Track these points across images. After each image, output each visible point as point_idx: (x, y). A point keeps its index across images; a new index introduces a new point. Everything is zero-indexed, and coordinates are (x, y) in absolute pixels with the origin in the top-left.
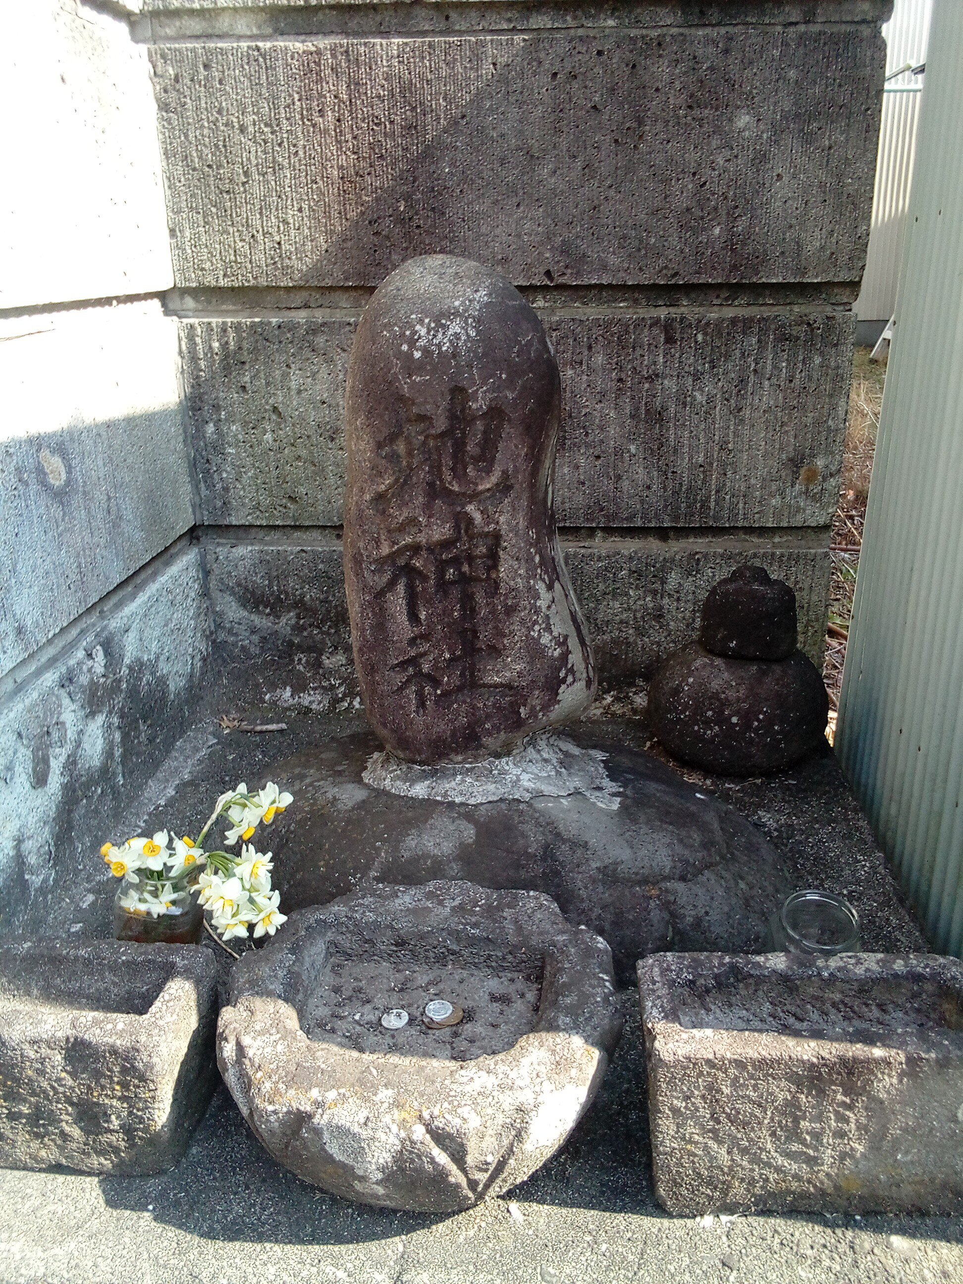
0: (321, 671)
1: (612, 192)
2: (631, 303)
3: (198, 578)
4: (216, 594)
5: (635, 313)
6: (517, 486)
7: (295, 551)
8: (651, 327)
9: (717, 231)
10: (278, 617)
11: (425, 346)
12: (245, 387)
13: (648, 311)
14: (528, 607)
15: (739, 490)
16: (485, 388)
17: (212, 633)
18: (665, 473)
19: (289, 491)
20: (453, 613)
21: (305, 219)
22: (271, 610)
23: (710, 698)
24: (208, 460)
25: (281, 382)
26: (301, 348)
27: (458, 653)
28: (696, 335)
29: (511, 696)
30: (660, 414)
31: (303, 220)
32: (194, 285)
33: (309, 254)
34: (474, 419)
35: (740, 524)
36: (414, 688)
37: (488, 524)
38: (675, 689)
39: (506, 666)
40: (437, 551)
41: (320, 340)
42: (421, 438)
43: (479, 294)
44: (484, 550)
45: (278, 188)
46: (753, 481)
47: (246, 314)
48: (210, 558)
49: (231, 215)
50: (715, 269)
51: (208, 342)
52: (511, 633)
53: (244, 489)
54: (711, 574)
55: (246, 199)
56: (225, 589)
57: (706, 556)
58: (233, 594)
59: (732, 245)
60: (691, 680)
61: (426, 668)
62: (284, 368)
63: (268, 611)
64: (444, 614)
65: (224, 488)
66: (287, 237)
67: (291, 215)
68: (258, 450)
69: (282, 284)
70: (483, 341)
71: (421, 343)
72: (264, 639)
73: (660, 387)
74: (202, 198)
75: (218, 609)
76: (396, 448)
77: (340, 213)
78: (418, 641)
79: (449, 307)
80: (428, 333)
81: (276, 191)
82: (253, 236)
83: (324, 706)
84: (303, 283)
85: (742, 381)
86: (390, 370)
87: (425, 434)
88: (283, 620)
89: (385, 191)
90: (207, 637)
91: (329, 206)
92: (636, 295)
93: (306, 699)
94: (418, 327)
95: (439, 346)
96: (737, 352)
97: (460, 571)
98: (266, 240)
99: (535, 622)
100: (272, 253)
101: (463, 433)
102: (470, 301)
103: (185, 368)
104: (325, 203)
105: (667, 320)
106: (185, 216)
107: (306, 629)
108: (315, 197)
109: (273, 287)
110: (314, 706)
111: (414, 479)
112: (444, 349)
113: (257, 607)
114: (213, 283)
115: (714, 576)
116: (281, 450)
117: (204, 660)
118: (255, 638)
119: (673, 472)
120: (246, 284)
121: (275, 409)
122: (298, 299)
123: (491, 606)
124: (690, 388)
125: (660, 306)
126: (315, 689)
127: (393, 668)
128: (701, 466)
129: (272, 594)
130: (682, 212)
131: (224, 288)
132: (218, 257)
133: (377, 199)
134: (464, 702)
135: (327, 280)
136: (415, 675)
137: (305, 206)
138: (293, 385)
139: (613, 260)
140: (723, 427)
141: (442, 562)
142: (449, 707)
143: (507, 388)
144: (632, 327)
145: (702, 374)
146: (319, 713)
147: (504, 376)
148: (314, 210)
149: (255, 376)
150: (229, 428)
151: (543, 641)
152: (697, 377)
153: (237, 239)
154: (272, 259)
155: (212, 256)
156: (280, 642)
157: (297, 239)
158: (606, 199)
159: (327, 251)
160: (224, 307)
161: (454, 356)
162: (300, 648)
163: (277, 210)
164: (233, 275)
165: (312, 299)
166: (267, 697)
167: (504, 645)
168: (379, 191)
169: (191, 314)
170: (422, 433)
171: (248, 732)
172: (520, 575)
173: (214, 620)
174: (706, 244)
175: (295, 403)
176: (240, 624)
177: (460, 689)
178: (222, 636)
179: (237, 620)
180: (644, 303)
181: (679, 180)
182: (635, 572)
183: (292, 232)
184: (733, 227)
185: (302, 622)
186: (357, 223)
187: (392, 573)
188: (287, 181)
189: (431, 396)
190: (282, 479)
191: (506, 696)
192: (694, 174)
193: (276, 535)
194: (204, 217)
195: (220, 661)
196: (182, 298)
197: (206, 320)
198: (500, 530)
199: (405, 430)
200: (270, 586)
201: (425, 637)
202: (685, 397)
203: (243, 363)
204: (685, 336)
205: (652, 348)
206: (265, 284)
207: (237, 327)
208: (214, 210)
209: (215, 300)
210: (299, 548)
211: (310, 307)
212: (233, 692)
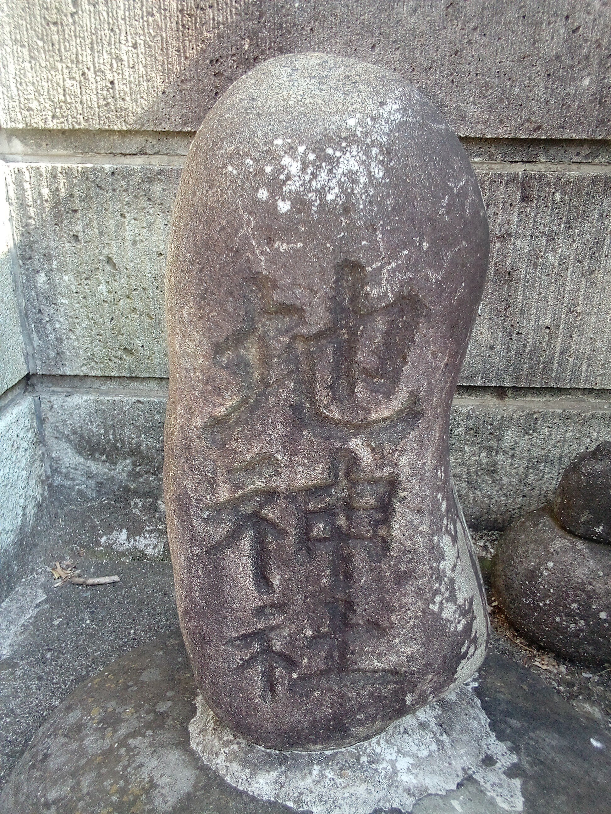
0: (157, 515)
1: (476, 36)
2: (486, 157)
3: (32, 427)
4: (51, 441)
5: (490, 169)
6: (430, 413)
7: (130, 402)
8: (507, 184)
9: (586, 82)
10: (115, 464)
11: (297, 192)
12: (77, 236)
13: (503, 168)
14: (429, 572)
15: (584, 353)
16: (394, 265)
17: (48, 478)
18: (510, 334)
19: (124, 342)
20: (319, 580)
21: (141, 56)
22: (107, 457)
23: (575, 589)
24: (40, 311)
25: (115, 232)
26: (136, 197)
27: (325, 630)
28: (554, 193)
29: (396, 683)
30: (509, 274)
31: (138, 56)
32: (21, 126)
33: (144, 95)
34: (372, 312)
35: (581, 386)
36: (259, 668)
37: (382, 467)
38: (532, 571)
39: (391, 647)
40: (300, 499)
41: (157, 189)
42: (285, 339)
43: (387, 108)
44: (373, 502)
45: (111, 21)
46: (598, 345)
47: (79, 159)
48: (44, 406)
49: (59, 50)
50: (581, 124)
51: (36, 188)
52: (401, 607)
53: (77, 339)
54: (547, 433)
55: (75, 32)
56: (60, 436)
57: (544, 416)
58: (69, 441)
59: (602, 98)
60: (550, 564)
61: (278, 646)
62: (119, 217)
63: (104, 458)
64: (307, 581)
65: (57, 339)
66: (120, 76)
67: (124, 51)
68: (91, 301)
69: (116, 128)
70: (396, 186)
71: (292, 187)
72: (100, 485)
73: (512, 247)
74: (27, 30)
75: (53, 455)
76: (242, 352)
77: (178, 51)
78: (268, 610)
79: (339, 128)
80: (303, 170)
81: (109, 24)
82: (83, 74)
83: (159, 551)
84: (138, 127)
85: (597, 243)
86: (237, 231)
87: (290, 334)
88: (120, 467)
89: (228, 27)
90: (43, 482)
91: (167, 42)
92: (493, 150)
93: (141, 543)
94: (286, 160)
95: (321, 193)
96: (596, 214)
97: (333, 524)
98: (98, 79)
99: (437, 592)
100: (105, 92)
101: (353, 333)
102: (372, 119)
103: (14, 215)
104: (162, 38)
105: (525, 177)
106: (9, 50)
107: (142, 476)
108: (151, 31)
109: (106, 131)
110: (149, 551)
111: (272, 400)
112: (330, 197)
113: (92, 454)
114: (41, 125)
115: (551, 435)
116: (115, 301)
117: (39, 505)
118: (92, 483)
119: (518, 333)
120: (77, 127)
121: (109, 260)
122: (135, 144)
123: (376, 573)
124: (543, 249)
125: (517, 162)
126: (150, 532)
127: (231, 642)
128: (547, 328)
129: (108, 442)
130: (551, 60)
131: (54, 130)
132: (46, 97)
133: (219, 36)
134: (330, 690)
135: (164, 124)
136: (262, 652)
137: (140, 42)
138: (128, 235)
139: (472, 111)
140: (573, 290)
141: (307, 512)
142: (308, 694)
143: (431, 266)
144: (487, 183)
145: (556, 234)
146: (154, 559)
147: (425, 245)
148: (149, 47)
149: (87, 225)
150: (61, 279)
151: (446, 614)
152: (551, 238)
153: (66, 77)
154: (104, 99)
155: (39, 94)
156: (116, 487)
157: (132, 79)
158: (470, 42)
159: (164, 93)
160: (55, 151)
161: (346, 210)
162: (136, 493)
163: (109, 44)
164: (63, 116)
165: (149, 145)
166: (103, 540)
167: (391, 623)
168: (221, 26)
169: (19, 158)
170: (287, 331)
171: (79, 585)
172: (421, 532)
173: (51, 466)
174: (574, 95)
175: (130, 254)
176: (76, 469)
177: (325, 673)
178: (58, 480)
179: (74, 466)
180: (499, 158)
181: (549, 23)
182: (472, 429)
183: (127, 71)
184: (604, 78)
185: (138, 469)
186: (197, 62)
187: (233, 523)
188: (121, 13)
189: (304, 275)
190: (117, 332)
191: (389, 683)
192: (567, 17)
193: (113, 385)
194: (30, 51)
195: (56, 503)
196: (9, 141)
197: (34, 165)
198: (398, 475)
199: (259, 326)
200: (106, 433)
201: (280, 607)
202: (537, 258)
203: (75, 211)
204: (542, 194)
205: (507, 206)
206: (98, 127)
207: (68, 173)
208: (40, 43)
209: (44, 144)
210: (135, 399)
211: (146, 154)
212: (69, 534)
